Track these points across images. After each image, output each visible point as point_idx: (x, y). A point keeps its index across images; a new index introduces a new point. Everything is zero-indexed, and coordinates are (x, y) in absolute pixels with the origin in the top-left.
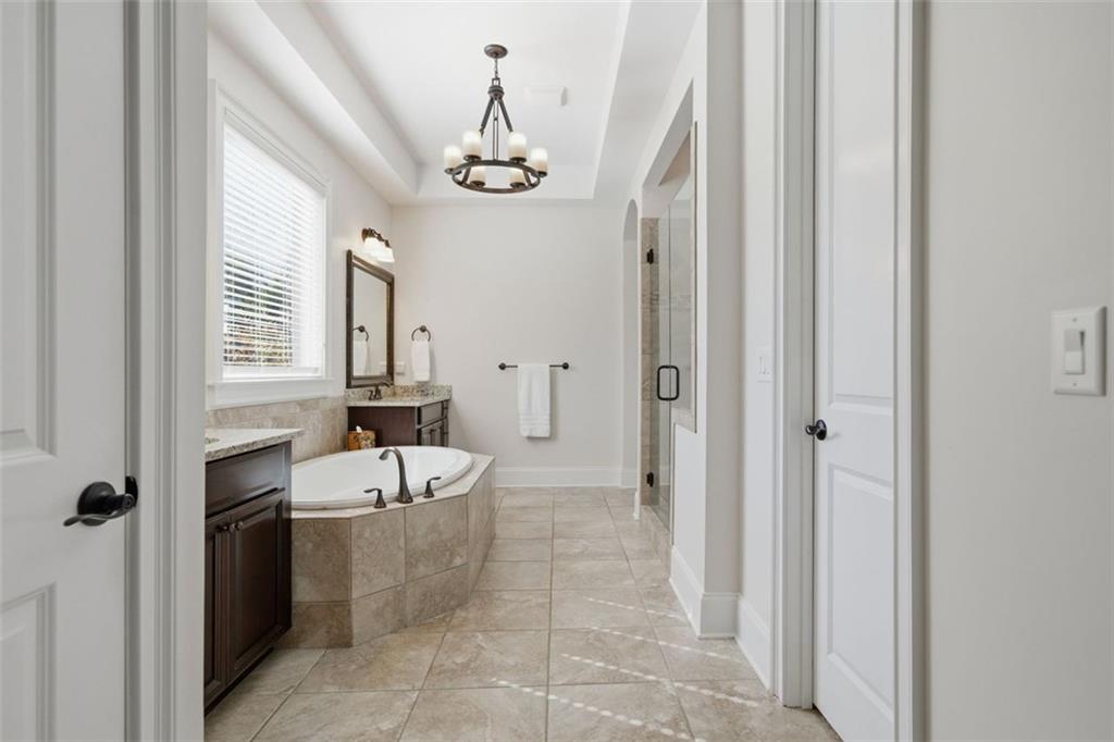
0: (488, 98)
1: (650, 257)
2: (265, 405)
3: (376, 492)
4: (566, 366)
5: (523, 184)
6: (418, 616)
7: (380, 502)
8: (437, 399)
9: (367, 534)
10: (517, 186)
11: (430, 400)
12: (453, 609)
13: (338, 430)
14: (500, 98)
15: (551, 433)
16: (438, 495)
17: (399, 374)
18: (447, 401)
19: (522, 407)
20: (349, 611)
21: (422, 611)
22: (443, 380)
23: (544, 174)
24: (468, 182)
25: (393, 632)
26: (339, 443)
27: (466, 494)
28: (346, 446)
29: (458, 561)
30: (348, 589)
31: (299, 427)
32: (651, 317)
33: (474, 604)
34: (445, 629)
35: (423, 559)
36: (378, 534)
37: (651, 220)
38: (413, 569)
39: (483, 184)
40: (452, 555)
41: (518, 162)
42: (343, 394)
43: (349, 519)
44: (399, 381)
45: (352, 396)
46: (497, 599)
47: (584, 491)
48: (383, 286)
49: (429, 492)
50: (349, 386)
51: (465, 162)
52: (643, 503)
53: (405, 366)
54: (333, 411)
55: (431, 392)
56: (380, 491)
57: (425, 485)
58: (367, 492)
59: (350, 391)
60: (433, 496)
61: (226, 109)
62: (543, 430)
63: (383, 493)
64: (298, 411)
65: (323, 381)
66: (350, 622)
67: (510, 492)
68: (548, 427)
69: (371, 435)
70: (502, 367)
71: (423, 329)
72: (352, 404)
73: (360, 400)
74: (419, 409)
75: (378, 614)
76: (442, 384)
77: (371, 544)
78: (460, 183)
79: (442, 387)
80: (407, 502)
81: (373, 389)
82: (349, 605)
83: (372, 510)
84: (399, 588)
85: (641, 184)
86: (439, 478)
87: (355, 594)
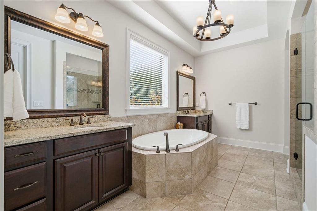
0: (209, 4)
1: (296, 52)
2: (145, 115)
3: (157, 147)
4: (256, 104)
5: (225, 34)
6: (171, 193)
7: (158, 151)
8: (207, 114)
9: (151, 161)
10: (223, 35)
11: (205, 114)
12: (185, 195)
13: (173, 122)
14: (214, 2)
15: (249, 128)
16: (181, 151)
17: (197, 106)
18: (211, 115)
19: (237, 118)
20: (145, 186)
21: (172, 192)
22: (210, 108)
23: (232, 25)
24: (204, 38)
25: (161, 197)
26: (173, 126)
27: (191, 152)
28: (176, 127)
29: (187, 177)
30: (145, 178)
31: (134, 123)
32: (296, 80)
33: (193, 195)
34: (177, 203)
35: (172, 173)
36: (156, 162)
37: (296, 35)
38: (169, 177)
39: (209, 38)
40: (185, 174)
41: (218, 22)
42: (175, 112)
43: (145, 155)
44: (197, 109)
45: (178, 113)
46: (203, 196)
47: (264, 152)
48: (192, 81)
49: (177, 149)
50: (177, 110)
51: (198, 29)
52: (291, 166)
53: (199, 104)
54: (171, 117)
55: (206, 112)
56: (158, 147)
57: (176, 146)
58: (154, 146)
59: (178, 111)
60: (179, 151)
61: (131, 35)
62: (246, 127)
63: (159, 147)
64: (158, 117)
65: (167, 109)
66: (145, 190)
67: (232, 147)
68: (248, 126)
69: (182, 125)
70: (230, 104)
71: (204, 93)
72: (178, 115)
73: (181, 114)
74: (197, 117)
75: (156, 189)
76: (209, 110)
77: (153, 165)
78: (200, 40)
79: (210, 110)
80: (168, 152)
81: (186, 111)
82: (145, 184)
83: (155, 153)
84: (163, 182)
85: (291, 19)
86: (181, 145)
87: (147, 181)
